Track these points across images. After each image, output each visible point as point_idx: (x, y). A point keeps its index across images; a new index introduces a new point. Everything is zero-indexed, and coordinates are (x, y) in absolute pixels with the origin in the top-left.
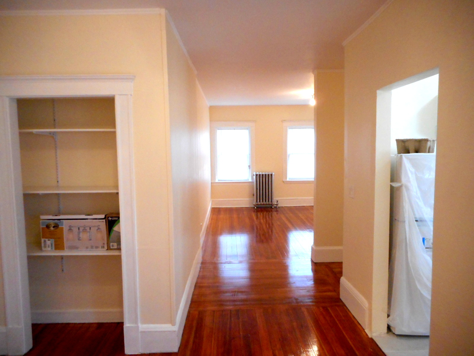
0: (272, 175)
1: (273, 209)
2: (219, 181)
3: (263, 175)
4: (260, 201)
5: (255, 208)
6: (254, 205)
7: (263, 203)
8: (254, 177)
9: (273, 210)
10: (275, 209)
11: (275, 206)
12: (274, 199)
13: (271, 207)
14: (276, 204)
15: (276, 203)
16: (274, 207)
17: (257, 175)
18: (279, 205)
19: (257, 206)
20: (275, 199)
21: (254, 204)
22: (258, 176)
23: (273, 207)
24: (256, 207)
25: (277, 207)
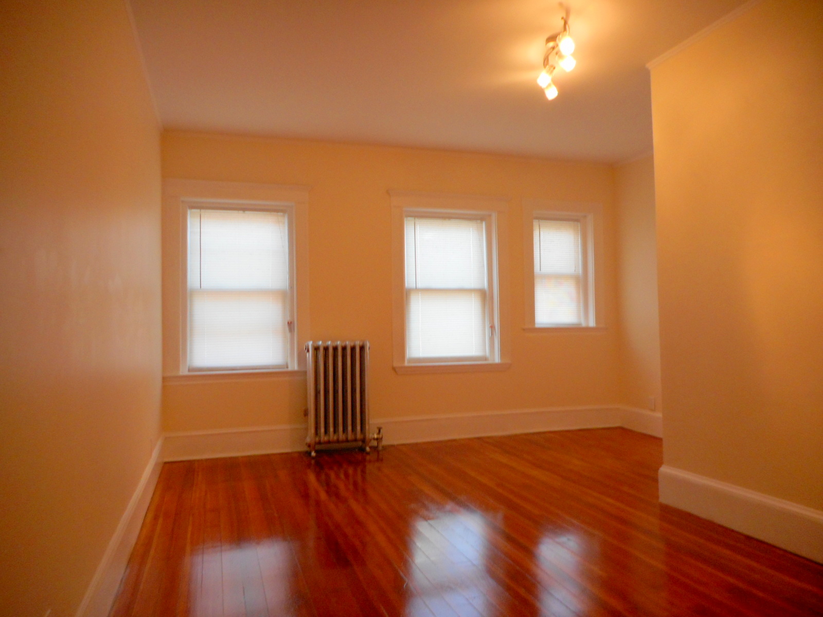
0: (362, 348)
1: (368, 453)
2: (189, 370)
3: (335, 349)
4: (326, 431)
5: (313, 454)
6: (309, 446)
7: (335, 438)
8: (310, 356)
9: (368, 458)
10: (373, 456)
11: (375, 443)
12: (371, 422)
13: (362, 450)
14: (374, 439)
15: (376, 436)
16: (371, 447)
17: (316, 349)
18: (385, 442)
19: (318, 447)
20: (373, 421)
21: (308, 440)
22: (321, 351)
23: (368, 449)
24: (316, 451)
25: (380, 448)
